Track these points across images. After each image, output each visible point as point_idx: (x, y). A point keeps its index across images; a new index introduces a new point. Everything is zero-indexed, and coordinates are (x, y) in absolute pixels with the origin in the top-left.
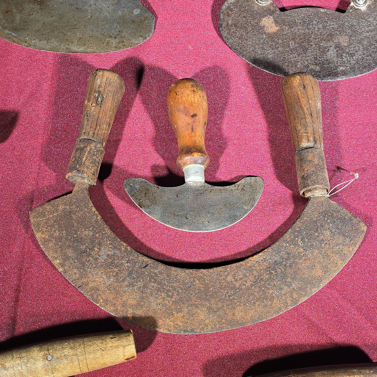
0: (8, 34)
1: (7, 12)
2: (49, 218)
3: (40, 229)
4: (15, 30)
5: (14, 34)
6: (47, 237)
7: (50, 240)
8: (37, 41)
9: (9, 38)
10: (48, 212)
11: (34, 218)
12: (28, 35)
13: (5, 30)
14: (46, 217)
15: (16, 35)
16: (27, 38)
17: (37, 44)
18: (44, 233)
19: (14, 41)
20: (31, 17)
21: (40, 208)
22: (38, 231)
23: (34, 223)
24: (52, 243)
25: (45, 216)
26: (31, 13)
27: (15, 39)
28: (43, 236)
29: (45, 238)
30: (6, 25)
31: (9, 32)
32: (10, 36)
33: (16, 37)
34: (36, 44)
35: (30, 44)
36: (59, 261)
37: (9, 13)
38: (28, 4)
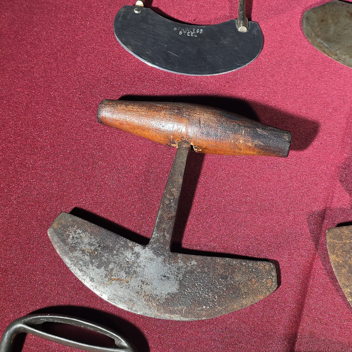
0: (320, 43)
1: (322, 21)
2: (345, 243)
3: (335, 252)
4: (328, 40)
5: (325, 45)
6: (341, 262)
7: (344, 266)
8: (347, 56)
9: (321, 47)
10: (346, 237)
11: (331, 238)
12: (339, 48)
13: (317, 37)
14: (343, 241)
15: (327, 46)
16: (337, 52)
17: (347, 60)
18: (339, 257)
19: (324, 52)
20: (346, 32)
21: (338, 230)
22: (333, 253)
23: (330, 243)
24: (345, 270)
25: (341, 239)
26: (346, 28)
27: (326, 50)
28: (337, 260)
29: (338, 262)
30: (319, 33)
31: (322, 42)
32: (322, 45)
33: (327, 48)
34: (345, 60)
35: (340, 58)
36: (349, 290)
37: (324, 22)
38: (344, 18)
